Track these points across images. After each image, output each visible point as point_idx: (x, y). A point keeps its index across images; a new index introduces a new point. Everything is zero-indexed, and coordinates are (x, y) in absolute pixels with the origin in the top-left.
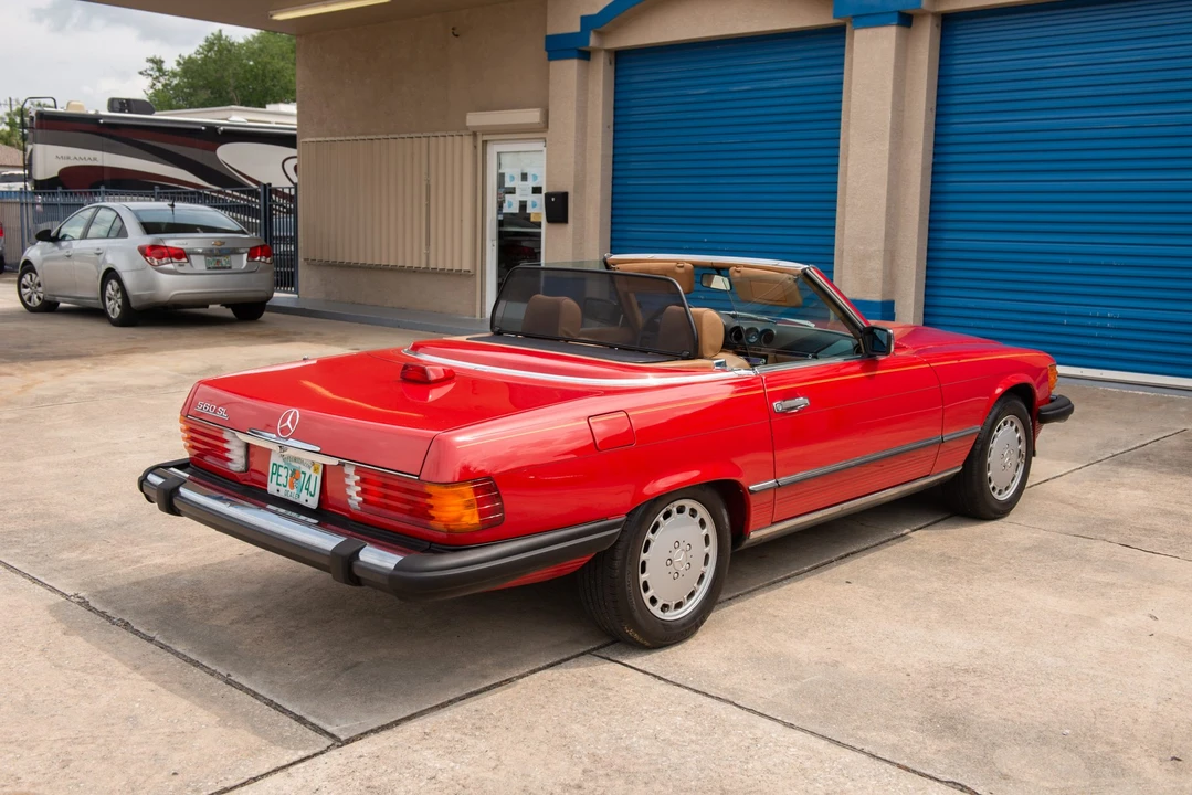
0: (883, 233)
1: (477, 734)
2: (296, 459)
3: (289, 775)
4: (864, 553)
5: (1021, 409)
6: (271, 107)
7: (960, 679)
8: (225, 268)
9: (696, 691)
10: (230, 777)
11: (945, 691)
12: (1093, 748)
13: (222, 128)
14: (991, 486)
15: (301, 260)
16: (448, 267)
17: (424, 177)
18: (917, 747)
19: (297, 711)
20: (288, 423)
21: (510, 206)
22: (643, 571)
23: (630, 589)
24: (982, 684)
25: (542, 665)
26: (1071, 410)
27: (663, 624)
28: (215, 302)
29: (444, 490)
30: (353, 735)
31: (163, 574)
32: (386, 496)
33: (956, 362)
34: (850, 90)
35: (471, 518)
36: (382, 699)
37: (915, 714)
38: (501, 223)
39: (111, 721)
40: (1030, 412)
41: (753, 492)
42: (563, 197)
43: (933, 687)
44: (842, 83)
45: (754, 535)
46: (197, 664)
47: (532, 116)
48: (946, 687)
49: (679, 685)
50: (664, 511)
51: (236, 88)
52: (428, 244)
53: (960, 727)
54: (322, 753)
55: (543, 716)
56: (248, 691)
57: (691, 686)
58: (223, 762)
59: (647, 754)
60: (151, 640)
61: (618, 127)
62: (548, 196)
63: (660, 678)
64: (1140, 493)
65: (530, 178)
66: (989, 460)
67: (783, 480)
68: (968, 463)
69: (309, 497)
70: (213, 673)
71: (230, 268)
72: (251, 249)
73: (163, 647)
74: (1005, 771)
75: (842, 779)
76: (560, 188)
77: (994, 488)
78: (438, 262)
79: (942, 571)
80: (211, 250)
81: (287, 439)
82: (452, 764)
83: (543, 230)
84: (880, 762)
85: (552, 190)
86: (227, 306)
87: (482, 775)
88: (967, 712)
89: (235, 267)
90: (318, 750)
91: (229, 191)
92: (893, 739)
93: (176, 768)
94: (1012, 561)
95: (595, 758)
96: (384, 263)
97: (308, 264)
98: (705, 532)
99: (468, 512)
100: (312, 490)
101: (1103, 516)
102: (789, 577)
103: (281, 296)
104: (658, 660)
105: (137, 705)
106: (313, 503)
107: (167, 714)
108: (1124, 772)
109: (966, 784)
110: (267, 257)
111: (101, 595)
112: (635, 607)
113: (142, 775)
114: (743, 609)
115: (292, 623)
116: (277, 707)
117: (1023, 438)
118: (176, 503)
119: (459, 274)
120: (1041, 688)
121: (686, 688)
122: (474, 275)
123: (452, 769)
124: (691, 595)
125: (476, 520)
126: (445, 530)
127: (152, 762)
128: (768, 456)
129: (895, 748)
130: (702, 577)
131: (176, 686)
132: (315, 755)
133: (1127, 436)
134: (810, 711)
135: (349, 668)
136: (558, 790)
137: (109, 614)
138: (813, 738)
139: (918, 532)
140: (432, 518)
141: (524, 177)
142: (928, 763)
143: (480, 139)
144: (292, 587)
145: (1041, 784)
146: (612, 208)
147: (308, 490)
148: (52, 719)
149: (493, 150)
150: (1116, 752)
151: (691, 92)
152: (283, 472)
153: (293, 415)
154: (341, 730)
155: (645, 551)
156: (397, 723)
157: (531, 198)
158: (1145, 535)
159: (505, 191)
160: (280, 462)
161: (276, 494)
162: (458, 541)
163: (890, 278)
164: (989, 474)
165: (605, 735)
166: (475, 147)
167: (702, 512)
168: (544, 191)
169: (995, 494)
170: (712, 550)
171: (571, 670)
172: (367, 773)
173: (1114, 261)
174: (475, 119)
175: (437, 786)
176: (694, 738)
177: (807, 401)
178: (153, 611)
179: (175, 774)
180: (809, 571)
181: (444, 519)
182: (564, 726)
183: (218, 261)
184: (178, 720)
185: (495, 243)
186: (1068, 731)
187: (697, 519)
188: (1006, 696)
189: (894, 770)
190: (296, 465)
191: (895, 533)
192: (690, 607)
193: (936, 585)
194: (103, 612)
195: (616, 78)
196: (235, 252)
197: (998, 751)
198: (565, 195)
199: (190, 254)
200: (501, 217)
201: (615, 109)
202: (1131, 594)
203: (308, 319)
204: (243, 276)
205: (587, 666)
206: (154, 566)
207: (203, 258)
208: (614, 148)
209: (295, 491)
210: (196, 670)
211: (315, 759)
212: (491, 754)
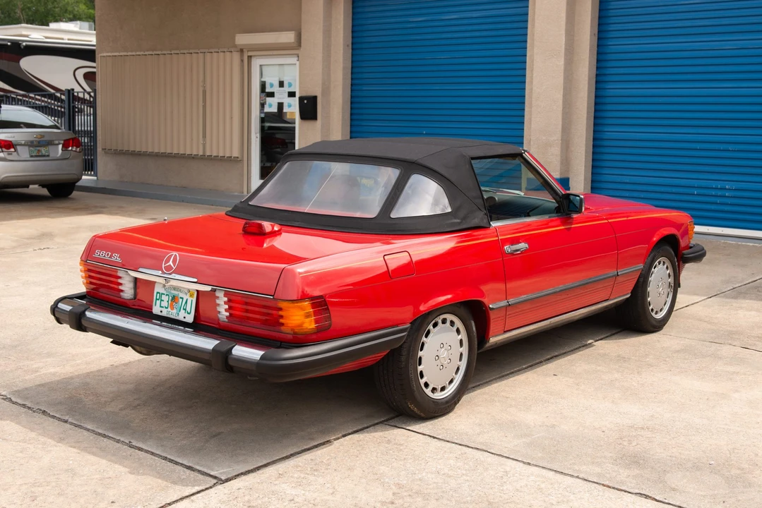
0: (560, 127)
1: (316, 473)
2: (175, 288)
3: (193, 501)
4: (563, 356)
5: (671, 253)
6: (53, 25)
7: (639, 433)
8: (44, 156)
9: (460, 445)
10: (152, 503)
11: (629, 440)
12: (729, 471)
13: (24, 44)
14: (650, 308)
15: (99, 150)
16: (221, 154)
17: (201, 84)
18: (614, 474)
19: (185, 462)
20: (171, 263)
21: (270, 106)
22: (420, 364)
23: (412, 376)
24: (654, 436)
25: (350, 431)
26: (704, 255)
27: (433, 402)
28: (34, 183)
29: (292, 305)
30: (230, 476)
31: (57, 379)
32: (247, 311)
33: (625, 219)
34: (534, 20)
35: (310, 325)
36: (244, 455)
37: (610, 455)
38: (263, 120)
39: (56, 473)
40: (676, 255)
41: (493, 309)
42: (313, 100)
43: (621, 439)
44: (528, 14)
45: (493, 340)
46: (104, 436)
47: (288, 37)
48: (629, 438)
49: (448, 441)
50: (434, 322)
51: (22, 10)
52: (204, 136)
53: (642, 462)
54: (211, 487)
55: (358, 462)
56: (147, 452)
57: (456, 442)
58: (144, 494)
59: (435, 483)
60: (66, 422)
61: (355, 46)
62: (301, 99)
63: (434, 438)
64: (753, 313)
65: (286, 84)
66: (649, 289)
67: (512, 301)
68: (634, 292)
69: (186, 315)
70: (118, 441)
71: (48, 156)
72: (65, 141)
73: (76, 426)
74: (673, 486)
75: (567, 494)
76: (310, 93)
77: (652, 310)
78: (212, 151)
79: (620, 367)
80: (32, 142)
81: (170, 274)
82: (303, 492)
83: (297, 126)
84: (591, 483)
85: (304, 94)
86: (43, 186)
87: (326, 498)
88: (645, 452)
89: (52, 155)
90: (207, 486)
91: (32, 95)
92: (598, 470)
93: (113, 499)
94: (667, 359)
95: (399, 486)
96: (169, 151)
97: (105, 153)
98: (460, 337)
99: (308, 320)
100: (188, 309)
101: (729, 329)
102: (513, 373)
103: (87, 179)
104: (431, 427)
105: (71, 462)
106: (190, 319)
107: (94, 467)
108: (750, 485)
109: (648, 494)
110: (77, 147)
111: (18, 393)
112: (415, 389)
113: (90, 503)
114: (484, 394)
115: (165, 409)
116: (171, 461)
117: (672, 274)
118: (84, 323)
119: (231, 160)
120: (693, 437)
121: (453, 443)
122: (242, 161)
123: (304, 495)
124: (451, 382)
125: (313, 326)
126: (292, 332)
127: (94, 496)
128: (501, 286)
129: (599, 475)
130: (458, 369)
131: (94, 450)
132: (207, 489)
133: (742, 276)
134: (540, 455)
135: (215, 436)
136: (378, 505)
137: (29, 405)
138: (544, 470)
139: (600, 341)
140: (283, 324)
141: (281, 84)
142: (622, 483)
143: (247, 55)
144: (158, 386)
145: (698, 493)
146: (351, 108)
147: (185, 310)
148: (13, 472)
149: (256, 63)
150: (745, 473)
151: (411, 20)
152: (164, 298)
153: (174, 257)
154: (221, 473)
155: (421, 350)
156: (258, 468)
157: (286, 100)
158: (758, 341)
159: (266, 93)
160: (162, 291)
161: (160, 314)
162: (300, 341)
163: (566, 161)
164: (649, 299)
165: (404, 472)
166: (242, 61)
167: (458, 323)
168: (298, 95)
169: (653, 314)
170: (465, 350)
171: (372, 434)
172: (247, 498)
173: (731, 147)
174: (242, 39)
175: (296, 505)
176: (464, 472)
177: (527, 246)
178: (60, 403)
179: (112, 502)
180: (526, 368)
181: (290, 325)
182: (374, 467)
183: (39, 150)
184: (104, 471)
185: (258, 135)
186: (713, 462)
187: (455, 328)
188: (670, 443)
189: (601, 488)
190: (175, 293)
191: (584, 343)
192: (451, 390)
193: (616, 375)
194: (23, 405)
195: (353, 8)
196: (50, 143)
197: (668, 475)
198: (314, 99)
199: (16, 145)
200: (263, 115)
201: (352, 32)
202: (750, 378)
203: (111, 196)
204: (58, 163)
205: (382, 431)
206: (50, 373)
207: (27, 148)
208: (352, 62)
209: (175, 311)
210: (105, 440)
211: (207, 491)
212: (328, 485)
